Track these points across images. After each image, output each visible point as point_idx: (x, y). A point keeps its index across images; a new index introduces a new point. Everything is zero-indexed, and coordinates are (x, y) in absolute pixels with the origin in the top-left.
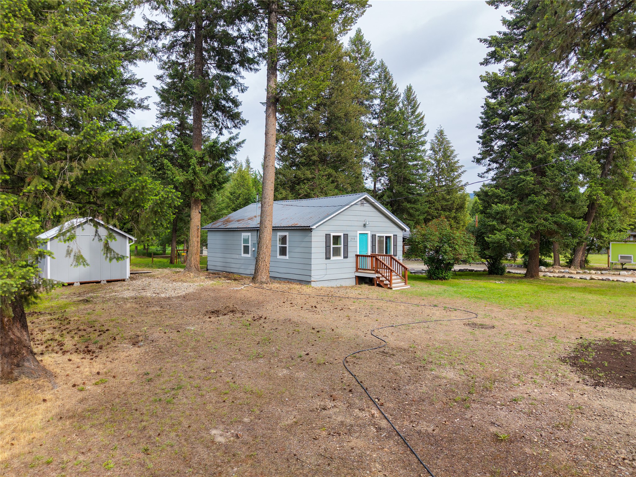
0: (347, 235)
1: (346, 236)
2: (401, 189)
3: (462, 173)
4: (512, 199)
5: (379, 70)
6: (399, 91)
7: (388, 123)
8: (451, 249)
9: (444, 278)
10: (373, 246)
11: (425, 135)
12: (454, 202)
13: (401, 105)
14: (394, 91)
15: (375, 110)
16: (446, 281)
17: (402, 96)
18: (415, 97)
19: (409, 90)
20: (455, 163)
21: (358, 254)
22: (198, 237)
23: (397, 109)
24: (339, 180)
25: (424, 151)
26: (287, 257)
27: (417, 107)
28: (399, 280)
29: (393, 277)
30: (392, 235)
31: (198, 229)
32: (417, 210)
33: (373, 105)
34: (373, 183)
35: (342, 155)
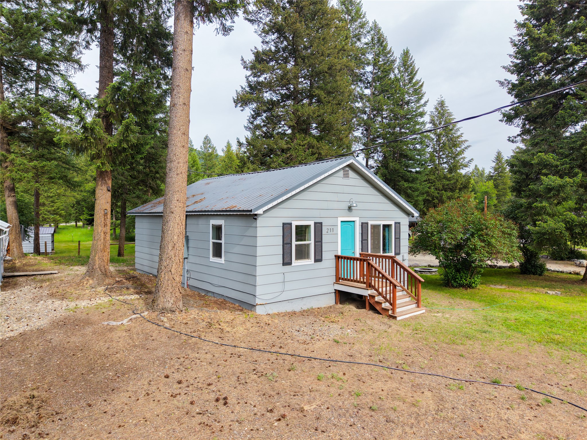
0: (321, 223)
1: (319, 226)
2: (398, 167)
3: (466, 148)
4: (572, 168)
5: (372, 32)
6: (394, 55)
7: (383, 91)
8: (483, 244)
9: (469, 286)
10: (364, 241)
11: (425, 104)
12: (457, 180)
13: (396, 71)
14: (389, 56)
15: (366, 79)
16: (473, 290)
17: (398, 61)
18: (413, 62)
19: (406, 54)
20: (458, 137)
21: (339, 254)
22: (105, 225)
23: (392, 76)
24: (322, 152)
25: (423, 123)
26: (222, 261)
27: (415, 74)
28: (408, 299)
29: (398, 294)
30: (392, 223)
31: (105, 214)
32: (417, 190)
33: (365, 73)
34: (365, 160)
35: (326, 120)
